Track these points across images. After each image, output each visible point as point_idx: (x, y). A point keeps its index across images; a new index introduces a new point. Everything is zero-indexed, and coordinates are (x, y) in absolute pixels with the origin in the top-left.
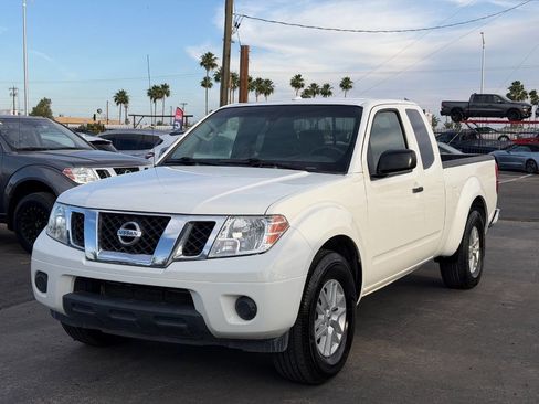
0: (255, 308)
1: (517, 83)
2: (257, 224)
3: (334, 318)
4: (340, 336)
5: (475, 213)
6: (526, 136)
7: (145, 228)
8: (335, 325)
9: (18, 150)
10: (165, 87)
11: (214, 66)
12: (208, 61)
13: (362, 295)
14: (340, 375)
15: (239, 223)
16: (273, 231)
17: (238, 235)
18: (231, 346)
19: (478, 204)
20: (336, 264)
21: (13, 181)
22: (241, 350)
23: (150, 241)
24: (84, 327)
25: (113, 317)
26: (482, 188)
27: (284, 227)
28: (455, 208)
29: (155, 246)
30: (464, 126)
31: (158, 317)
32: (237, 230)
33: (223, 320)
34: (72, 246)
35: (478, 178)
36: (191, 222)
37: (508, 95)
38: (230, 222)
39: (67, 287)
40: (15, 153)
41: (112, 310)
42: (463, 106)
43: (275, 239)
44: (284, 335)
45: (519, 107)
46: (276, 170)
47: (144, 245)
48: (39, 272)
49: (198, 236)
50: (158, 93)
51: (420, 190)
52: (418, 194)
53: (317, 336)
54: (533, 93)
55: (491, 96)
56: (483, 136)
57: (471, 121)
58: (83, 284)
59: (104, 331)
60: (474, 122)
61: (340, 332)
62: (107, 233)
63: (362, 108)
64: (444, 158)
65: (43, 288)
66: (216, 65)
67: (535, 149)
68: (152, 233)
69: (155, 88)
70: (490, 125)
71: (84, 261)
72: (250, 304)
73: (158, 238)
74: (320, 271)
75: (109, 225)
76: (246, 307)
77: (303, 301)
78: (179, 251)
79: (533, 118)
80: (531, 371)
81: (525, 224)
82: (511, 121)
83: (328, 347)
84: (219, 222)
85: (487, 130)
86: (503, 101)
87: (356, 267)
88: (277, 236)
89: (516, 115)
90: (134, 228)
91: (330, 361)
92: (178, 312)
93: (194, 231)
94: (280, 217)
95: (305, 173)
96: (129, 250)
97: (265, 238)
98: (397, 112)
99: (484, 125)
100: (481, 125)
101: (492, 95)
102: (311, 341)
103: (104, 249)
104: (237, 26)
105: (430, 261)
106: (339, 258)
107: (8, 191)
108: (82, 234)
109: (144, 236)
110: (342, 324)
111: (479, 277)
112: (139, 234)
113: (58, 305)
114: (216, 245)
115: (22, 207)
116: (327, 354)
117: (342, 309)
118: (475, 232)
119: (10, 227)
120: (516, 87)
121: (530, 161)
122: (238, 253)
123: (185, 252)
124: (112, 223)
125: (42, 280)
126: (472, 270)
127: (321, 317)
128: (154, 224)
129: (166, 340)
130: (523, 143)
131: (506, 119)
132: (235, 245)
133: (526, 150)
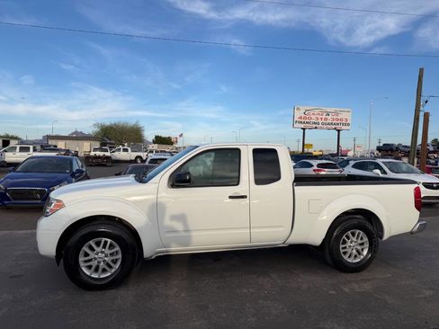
16: (54, 207)
27: (61, 206)
43: (53, 211)
94: (61, 201)
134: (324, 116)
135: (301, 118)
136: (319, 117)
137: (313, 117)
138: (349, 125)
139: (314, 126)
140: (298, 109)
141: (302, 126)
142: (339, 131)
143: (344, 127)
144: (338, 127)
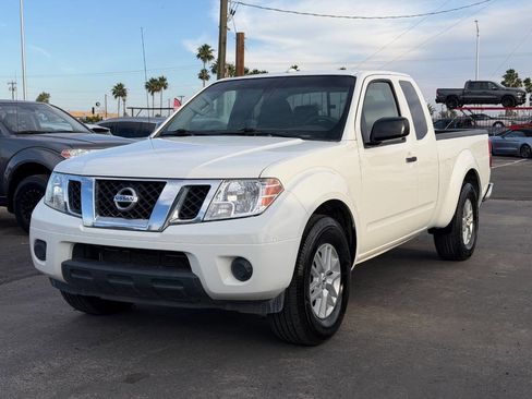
0: (251, 268)
1: (511, 71)
2: (252, 187)
3: (329, 282)
4: (335, 300)
5: (469, 185)
6: (519, 123)
7: (141, 193)
8: (330, 288)
9: (17, 134)
10: (163, 79)
11: (211, 58)
12: (204, 53)
13: (356, 263)
14: (336, 337)
15: (234, 186)
16: (267, 194)
17: (232, 199)
18: (228, 308)
19: (472, 177)
20: (331, 228)
21: (11, 165)
22: (237, 312)
23: (146, 206)
24: (83, 294)
25: (111, 281)
27: (279, 189)
28: (449, 179)
29: (151, 211)
30: (459, 113)
31: (156, 280)
32: (231, 194)
33: (219, 281)
34: (70, 214)
35: (471, 151)
36: (187, 186)
37: (503, 83)
38: (224, 185)
39: (65, 254)
40: (14, 137)
41: (111, 275)
42: (458, 93)
43: (269, 202)
44: (280, 295)
45: (513, 93)
46: (270, 138)
47: (141, 210)
48: (38, 241)
49: (193, 200)
50: (156, 85)
51: (414, 159)
52: (412, 164)
53: (312, 297)
54: (527, 81)
55: (485, 84)
56: (478, 122)
57: (466, 108)
58: (82, 250)
59: (104, 297)
60: (469, 109)
61: (335, 296)
62: (104, 199)
63: (355, 78)
65: (42, 257)
66: (212, 57)
67: (529, 134)
68: (148, 198)
69: (153, 81)
70: (485, 112)
71: (82, 228)
72: (245, 265)
73: (154, 203)
74: (314, 234)
75: (106, 191)
76: (241, 268)
77: (297, 263)
78: (176, 214)
79: (527, 104)
80: (523, 331)
82: (505, 107)
83: (323, 309)
84: (214, 186)
85: (482, 117)
86: (497, 88)
87: (350, 232)
88: (271, 198)
89: (510, 101)
90: (131, 194)
91: (325, 323)
92: (174, 275)
93: (189, 195)
94: (275, 180)
95: (299, 141)
96: (126, 215)
97: (260, 201)
98: (390, 83)
99: (479, 112)
100: (476, 112)
101: (487, 82)
102: (306, 302)
103: (101, 215)
104: (233, 13)
105: (424, 231)
106: (333, 222)
107: (7, 174)
108: (79, 202)
109: (141, 201)
110: (337, 288)
111: (473, 248)
112: (135, 199)
113: (57, 272)
114: (212, 208)
115: (21, 190)
116: (322, 316)
117: (337, 273)
118: (468, 204)
119: (10, 210)
120: (511, 75)
121: (525, 146)
122: (233, 215)
123: (181, 216)
124: (108, 190)
125: (41, 248)
126: (466, 241)
127: (316, 280)
128: (150, 189)
129: (164, 304)
130: (517, 129)
131: (500, 106)
132: (230, 209)
133: (520, 136)
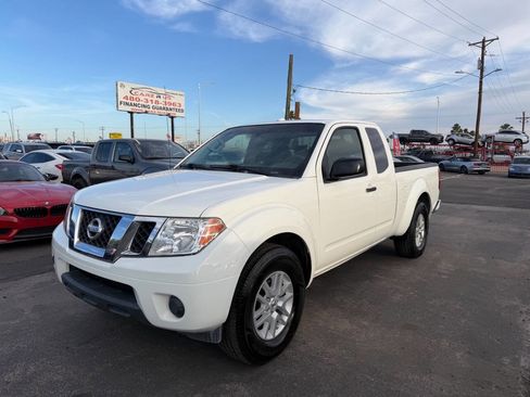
0: (182, 307)
1: (457, 125)
3: (280, 304)
4: (286, 318)
5: (422, 204)
8: (281, 310)
13: (313, 277)
19: (424, 198)
23: (107, 236)
26: (428, 186)
27: (221, 228)
28: (405, 202)
31: (111, 305)
35: (425, 179)
36: (137, 222)
38: (168, 223)
39: (65, 270)
42: (406, 136)
43: (208, 240)
44: (217, 330)
49: (142, 234)
51: (373, 189)
52: (371, 193)
61: (286, 315)
63: (324, 125)
64: (396, 165)
68: (110, 229)
72: (177, 304)
76: (177, 307)
81: (459, 206)
84: (159, 223)
88: (210, 237)
90: (97, 224)
91: (272, 344)
92: (122, 304)
93: (140, 229)
94: (216, 220)
95: (263, 177)
97: (198, 240)
98: (356, 129)
110: (289, 309)
111: (423, 250)
112: (100, 229)
114: (156, 244)
116: (269, 338)
117: (290, 294)
118: (421, 217)
122: (175, 252)
123: (133, 249)
126: (418, 244)
127: (264, 306)
128: (112, 222)
134: (155, 99)
135: (126, 98)
136: (149, 99)
137: (142, 98)
138: (183, 111)
139: (144, 110)
140: (122, 85)
141: (129, 109)
142: (172, 118)
143: (178, 114)
144: (172, 113)
